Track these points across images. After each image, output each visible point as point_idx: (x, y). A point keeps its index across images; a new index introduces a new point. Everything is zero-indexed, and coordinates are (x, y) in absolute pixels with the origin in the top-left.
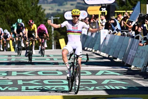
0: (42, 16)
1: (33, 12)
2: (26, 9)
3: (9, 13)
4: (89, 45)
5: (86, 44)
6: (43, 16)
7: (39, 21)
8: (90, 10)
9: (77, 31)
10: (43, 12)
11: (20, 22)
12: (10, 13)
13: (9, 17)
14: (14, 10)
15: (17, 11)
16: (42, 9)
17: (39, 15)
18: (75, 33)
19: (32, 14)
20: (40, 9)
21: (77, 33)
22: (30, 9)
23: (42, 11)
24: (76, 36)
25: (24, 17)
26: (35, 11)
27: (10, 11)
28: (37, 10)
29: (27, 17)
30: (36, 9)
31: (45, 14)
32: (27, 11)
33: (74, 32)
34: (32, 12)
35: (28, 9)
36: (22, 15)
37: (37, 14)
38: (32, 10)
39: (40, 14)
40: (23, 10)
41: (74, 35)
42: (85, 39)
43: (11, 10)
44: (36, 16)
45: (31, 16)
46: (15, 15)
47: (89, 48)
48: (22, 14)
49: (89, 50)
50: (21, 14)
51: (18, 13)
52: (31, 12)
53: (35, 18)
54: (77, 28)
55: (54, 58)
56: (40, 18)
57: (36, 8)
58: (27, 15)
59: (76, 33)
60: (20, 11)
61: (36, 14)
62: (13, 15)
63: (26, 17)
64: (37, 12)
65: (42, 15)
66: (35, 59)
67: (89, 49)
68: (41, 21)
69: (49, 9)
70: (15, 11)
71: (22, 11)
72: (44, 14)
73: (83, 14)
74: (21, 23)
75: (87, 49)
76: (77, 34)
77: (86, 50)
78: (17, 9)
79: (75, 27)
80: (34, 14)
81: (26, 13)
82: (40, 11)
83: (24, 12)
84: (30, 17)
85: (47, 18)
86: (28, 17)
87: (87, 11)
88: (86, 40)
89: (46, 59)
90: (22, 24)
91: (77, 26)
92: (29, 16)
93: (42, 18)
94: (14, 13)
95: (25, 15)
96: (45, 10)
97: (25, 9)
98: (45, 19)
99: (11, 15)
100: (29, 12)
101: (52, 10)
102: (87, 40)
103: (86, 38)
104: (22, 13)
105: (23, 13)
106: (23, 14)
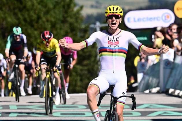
0: (77, 22)
1: (57, 11)
2: (42, 6)
3: (5, 13)
4: (178, 84)
5: (171, 80)
6: (79, 21)
7: (69, 31)
8: (181, 7)
9: (117, 49)
10: (78, 12)
11: (18, 34)
12: (7, 15)
13: (4, 23)
14: (14, 9)
15: (21, 10)
16: (75, 5)
17: (69, 19)
18: (114, 54)
19: (54, 18)
20: (72, 5)
21: (117, 53)
22: (51, 6)
23: (76, 9)
24: (115, 58)
25: (37, 22)
26: (61, 9)
27: (7, 11)
28: (66, 7)
29: (44, 22)
30: (64, 7)
31: (82, 17)
32: (44, 10)
33: (112, 52)
34: (55, 13)
35: (45, 6)
36: (33, 18)
37: (66, 15)
38: (55, 7)
39: (71, 17)
40: (35, 7)
41: (111, 56)
42: (168, 71)
43: (8, 8)
44: (64, 21)
45: (51, 22)
46: (18, 19)
47: (179, 90)
48: (32, 16)
49: (179, 94)
50: (30, 16)
51: (23, 15)
52: (52, 13)
53: (62, 25)
54: (118, 42)
55: (103, 111)
56: (71, 24)
57: (62, 3)
58: (44, 19)
59: (115, 52)
60: (28, 10)
61: (63, 17)
62: (13, 17)
63: (40, 22)
64: (66, 12)
65: (77, 19)
66: (61, 114)
67: (177, 92)
68: (74, 33)
69: (92, 6)
70: (16, 11)
71: (32, 9)
72: (80, 16)
73: (165, 17)
74: (21, 35)
75: (174, 92)
76: (118, 55)
77: (172, 95)
78: (21, 6)
79: (114, 42)
80: (58, 17)
81: (42, 15)
82: (73, 10)
83: (37, 12)
84: (49, 23)
85: (87, 25)
86: (46, 23)
87: (173, 11)
88: (171, 73)
89: (85, 113)
90: (22, 37)
91: (116, 39)
92: (48, 21)
93: (76, 24)
94: (15, 14)
95: (39, 18)
96: (82, 7)
97: (39, 6)
98: (83, 26)
99: (9, 19)
100: (47, 12)
101: (96, 7)
102: (174, 72)
103: (172, 69)
104: (32, 13)
105: (35, 13)
106: (35, 17)
